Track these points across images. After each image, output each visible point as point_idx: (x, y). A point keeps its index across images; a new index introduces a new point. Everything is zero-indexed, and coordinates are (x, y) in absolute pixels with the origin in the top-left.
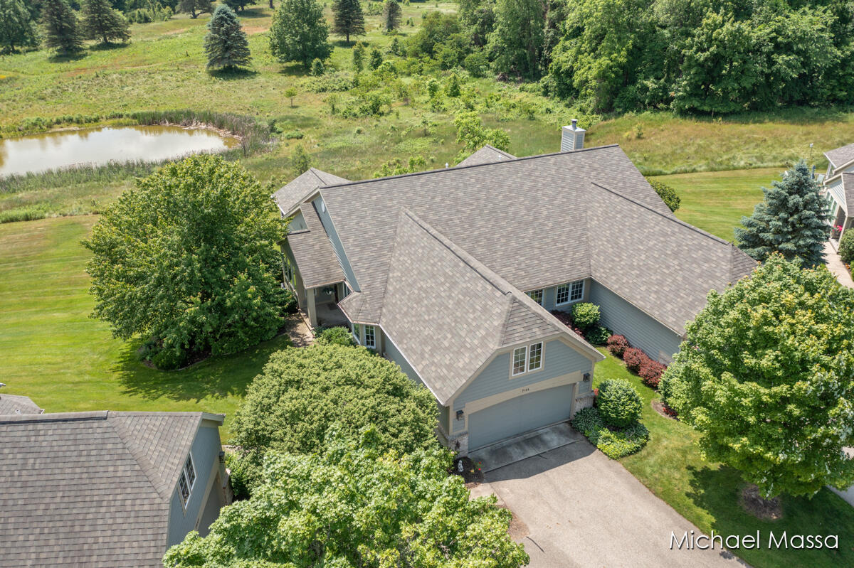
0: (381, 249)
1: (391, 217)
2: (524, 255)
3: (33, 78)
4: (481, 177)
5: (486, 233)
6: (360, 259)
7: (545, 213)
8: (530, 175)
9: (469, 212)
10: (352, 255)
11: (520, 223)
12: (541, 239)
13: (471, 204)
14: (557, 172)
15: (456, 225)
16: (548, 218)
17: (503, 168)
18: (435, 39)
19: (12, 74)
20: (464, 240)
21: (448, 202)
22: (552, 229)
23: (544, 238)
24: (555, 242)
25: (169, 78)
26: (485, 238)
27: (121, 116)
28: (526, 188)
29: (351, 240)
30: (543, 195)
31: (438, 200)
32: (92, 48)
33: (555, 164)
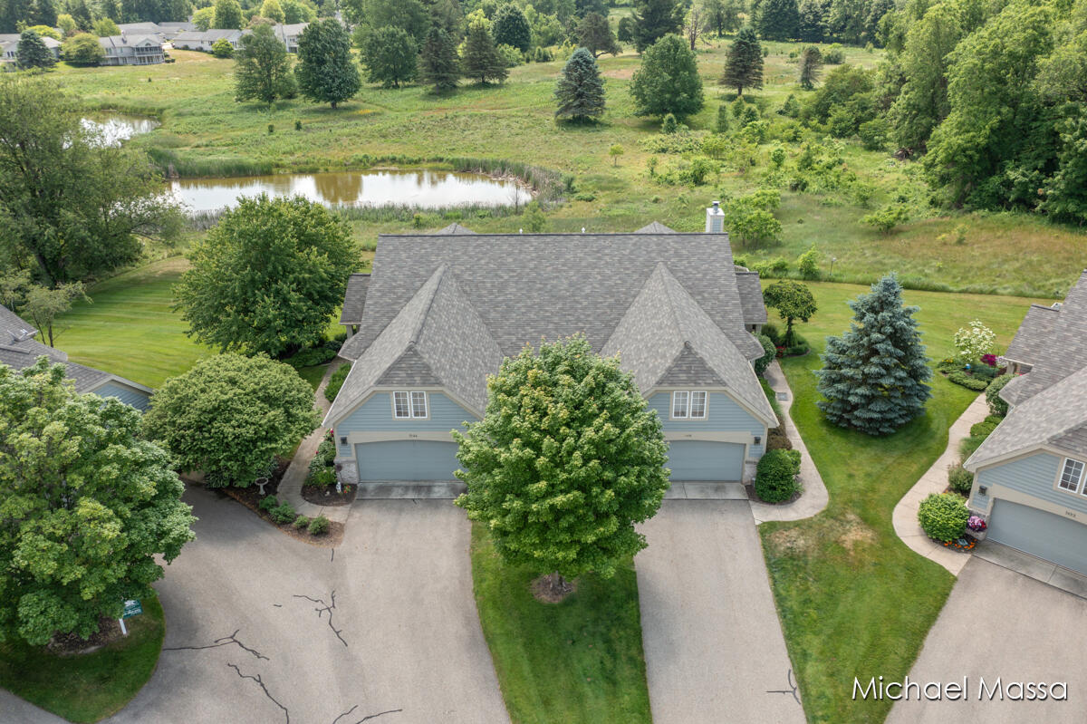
0: (400, 297)
1: (427, 271)
2: (535, 328)
3: (393, 114)
4: (543, 246)
5: (511, 300)
6: (376, 303)
7: (588, 291)
8: (598, 252)
9: (506, 277)
10: (371, 298)
11: (553, 296)
12: (565, 315)
13: (513, 271)
14: (631, 253)
15: (485, 289)
16: (587, 296)
17: (572, 240)
18: (834, 99)
19: (378, 109)
20: (484, 302)
21: (492, 266)
22: (584, 308)
23: (569, 315)
24: (579, 320)
25: (513, 125)
26: (506, 305)
27: (441, 160)
28: (584, 264)
29: (377, 285)
30: (598, 273)
31: (483, 262)
32: (468, 88)
33: (635, 244)
